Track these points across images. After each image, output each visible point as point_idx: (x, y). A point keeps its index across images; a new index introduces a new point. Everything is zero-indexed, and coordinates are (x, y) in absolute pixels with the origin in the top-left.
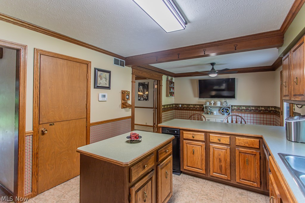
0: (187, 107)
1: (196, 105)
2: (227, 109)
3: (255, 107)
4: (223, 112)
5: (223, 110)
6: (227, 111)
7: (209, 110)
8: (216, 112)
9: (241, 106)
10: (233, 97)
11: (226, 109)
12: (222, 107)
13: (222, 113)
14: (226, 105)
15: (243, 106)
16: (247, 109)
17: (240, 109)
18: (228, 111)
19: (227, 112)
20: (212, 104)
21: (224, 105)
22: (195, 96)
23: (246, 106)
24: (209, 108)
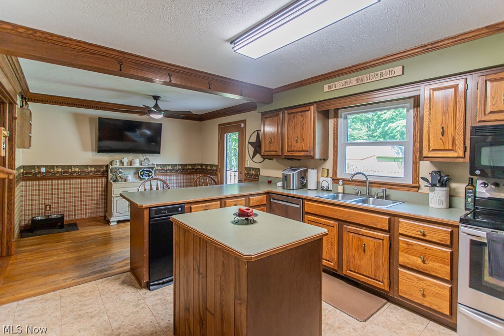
0: (82, 172)
1: (87, 166)
2: (150, 171)
3: (182, 165)
4: (142, 175)
5: (142, 173)
6: (148, 174)
7: (120, 175)
8: (131, 177)
9: (166, 165)
10: (158, 152)
11: (147, 171)
12: (141, 168)
13: (142, 178)
14: (149, 165)
15: (169, 165)
16: (173, 169)
17: (165, 170)
18: (150, 174)
19: (149, 176)
20: (125, 164)
21: (145, 164)
22: (85, 149)
23: (171, 165)
24: (120, 170)
